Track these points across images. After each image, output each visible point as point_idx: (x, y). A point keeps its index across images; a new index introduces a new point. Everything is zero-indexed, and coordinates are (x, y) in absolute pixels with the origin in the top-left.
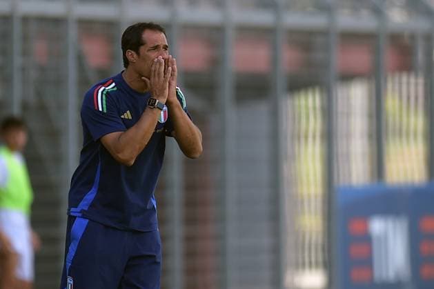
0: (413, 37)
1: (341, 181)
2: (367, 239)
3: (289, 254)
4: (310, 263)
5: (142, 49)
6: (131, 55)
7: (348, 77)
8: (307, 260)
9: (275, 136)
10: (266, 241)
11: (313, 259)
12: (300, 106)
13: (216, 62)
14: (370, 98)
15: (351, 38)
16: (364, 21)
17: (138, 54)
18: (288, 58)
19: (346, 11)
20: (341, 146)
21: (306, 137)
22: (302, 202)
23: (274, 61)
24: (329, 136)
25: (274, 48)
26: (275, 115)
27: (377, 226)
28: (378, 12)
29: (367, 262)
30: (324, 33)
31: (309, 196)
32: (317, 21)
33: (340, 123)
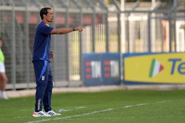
0: (102, 15)
1: (84, 52)
2: (90, 67)
3: (70, 71)
4: (76, 73)
5: (48, 14)
6: (44, 16)
7: (85, 25)
8: (75, 73)
9: (66, 41)
10: (64, 68)
11: (76, 72)
15: (86, 15)
16: (89, 11)
17: (47, 15)
18: (70, 20)
19: (85, 8)
20: (83, 43)
21: (74, 41)
22: (73, 57)
23: (66, 21)
24: (80, 41)
25: (66, 18)
27: (93, 64)
28: (93, 8)
29: (91, 73)
30: (79, 14)
31: (75, 56)
32: (77, 11)
33: (83, 37)
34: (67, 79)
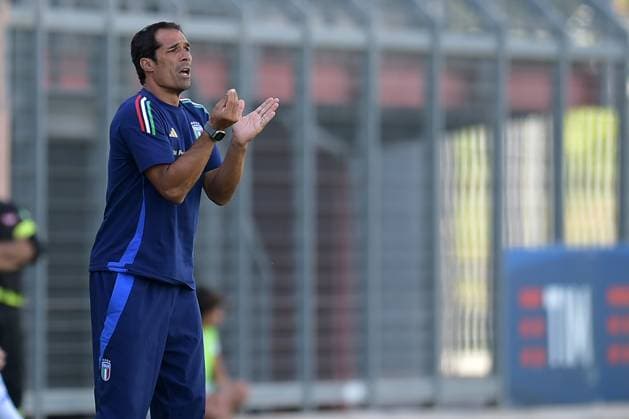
0: (600, 64)
1: (510, 241)
2: (541, 313)
3: (445, 332)
4: (471, 342)
6: (147, 63)
7: (519, 114)
8: (467, 338)
9: (430, 187)
10: (417, 315)
11: (475, 338)
12: (460, 149)
13: (357, 95)
14: (547, 139)
15: (524, 65)
16: (540, 45)
18: (446, 89)
19: (520, 32)
20: (510, 196)
21: (468, 188)
22: (462, 266)
23: (429, 94)
24: (496, 187)
25: (430, 79)
26: (430, 160)
27: (554, 297)
28: (558, 34)
29: (542, 341)
30: (492, 59)
31: (471, 259)
32: (483, 44)
33: (510, 171)
34: (430, 367)
